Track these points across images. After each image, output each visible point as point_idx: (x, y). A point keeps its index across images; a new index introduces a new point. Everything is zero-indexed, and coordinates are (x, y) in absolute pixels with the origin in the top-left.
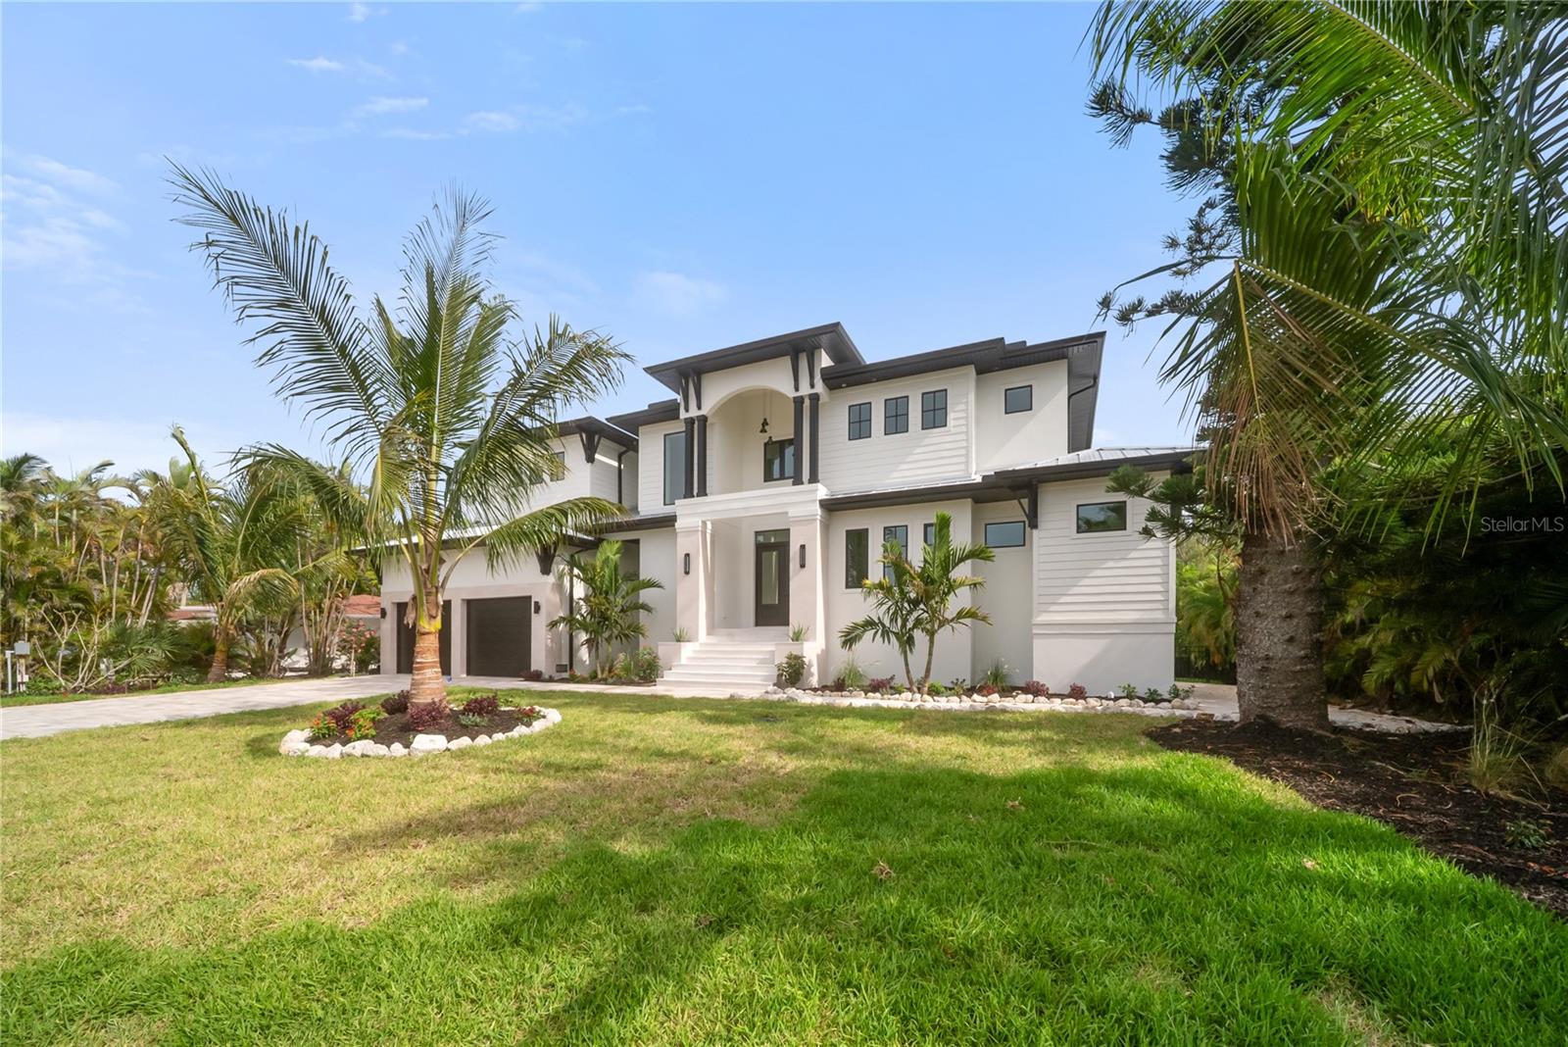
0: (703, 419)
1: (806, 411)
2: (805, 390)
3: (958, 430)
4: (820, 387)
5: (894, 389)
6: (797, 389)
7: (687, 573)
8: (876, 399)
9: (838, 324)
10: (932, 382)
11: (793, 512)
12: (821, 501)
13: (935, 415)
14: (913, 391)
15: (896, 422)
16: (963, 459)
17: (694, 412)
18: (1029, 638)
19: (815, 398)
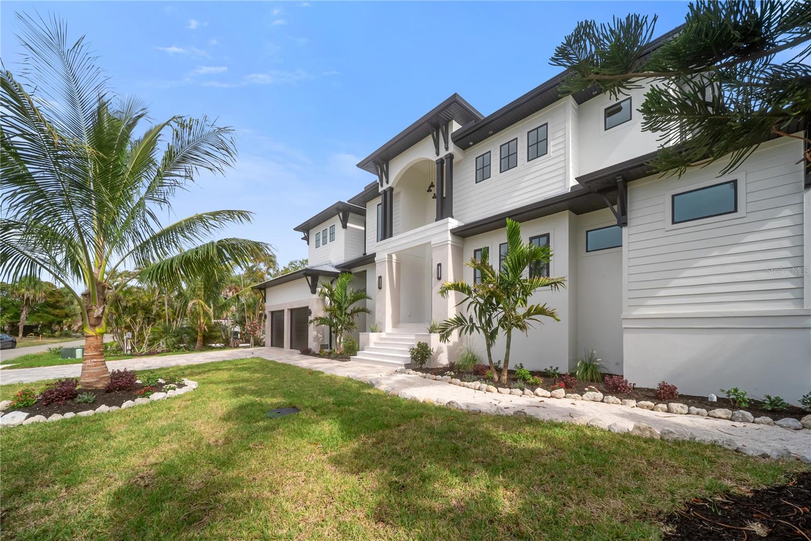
0: (391, 189)
1: (445, 168)
2: (443, 153)
3: (557, 154)
4: (452, 148)
5: (505, 136)
6: (438, 154)
7: (380, 288)
8: (493, 147)
9: (455, 95)
10: (534, 121)
11: (434, 241)
12: (451, 230)
13: (538, 148)
14: (520, 134)
15: (509, 162)
16: (561, 178)
17: (386, 186)
18: (621, 332)
19: (451, 157)
